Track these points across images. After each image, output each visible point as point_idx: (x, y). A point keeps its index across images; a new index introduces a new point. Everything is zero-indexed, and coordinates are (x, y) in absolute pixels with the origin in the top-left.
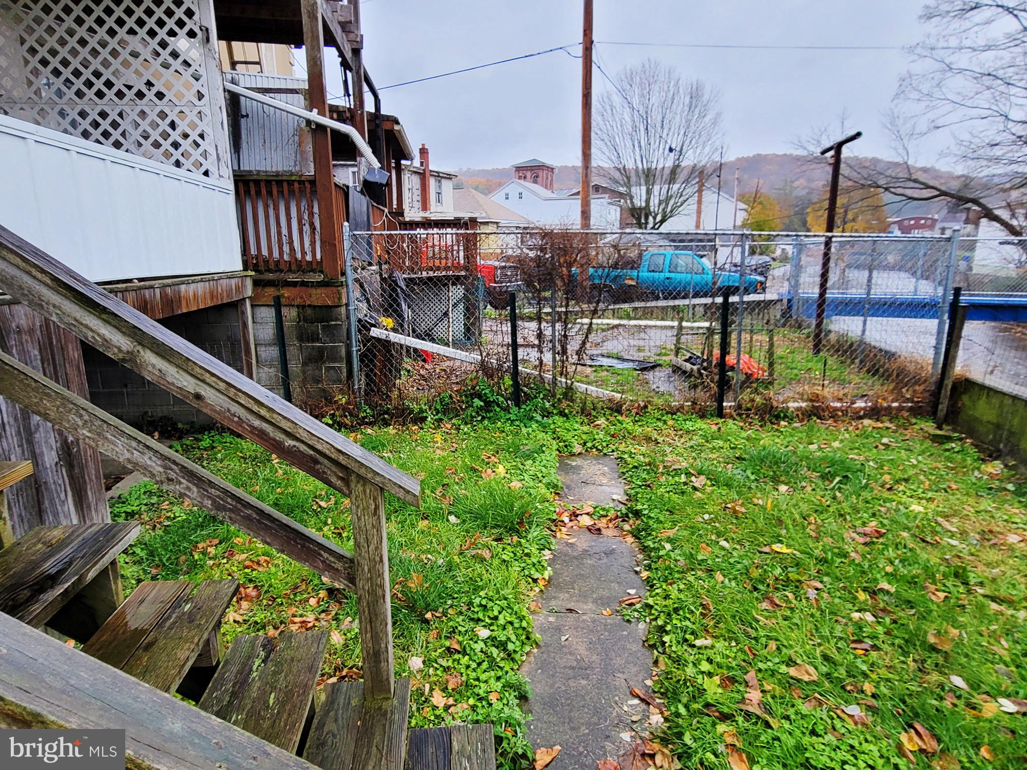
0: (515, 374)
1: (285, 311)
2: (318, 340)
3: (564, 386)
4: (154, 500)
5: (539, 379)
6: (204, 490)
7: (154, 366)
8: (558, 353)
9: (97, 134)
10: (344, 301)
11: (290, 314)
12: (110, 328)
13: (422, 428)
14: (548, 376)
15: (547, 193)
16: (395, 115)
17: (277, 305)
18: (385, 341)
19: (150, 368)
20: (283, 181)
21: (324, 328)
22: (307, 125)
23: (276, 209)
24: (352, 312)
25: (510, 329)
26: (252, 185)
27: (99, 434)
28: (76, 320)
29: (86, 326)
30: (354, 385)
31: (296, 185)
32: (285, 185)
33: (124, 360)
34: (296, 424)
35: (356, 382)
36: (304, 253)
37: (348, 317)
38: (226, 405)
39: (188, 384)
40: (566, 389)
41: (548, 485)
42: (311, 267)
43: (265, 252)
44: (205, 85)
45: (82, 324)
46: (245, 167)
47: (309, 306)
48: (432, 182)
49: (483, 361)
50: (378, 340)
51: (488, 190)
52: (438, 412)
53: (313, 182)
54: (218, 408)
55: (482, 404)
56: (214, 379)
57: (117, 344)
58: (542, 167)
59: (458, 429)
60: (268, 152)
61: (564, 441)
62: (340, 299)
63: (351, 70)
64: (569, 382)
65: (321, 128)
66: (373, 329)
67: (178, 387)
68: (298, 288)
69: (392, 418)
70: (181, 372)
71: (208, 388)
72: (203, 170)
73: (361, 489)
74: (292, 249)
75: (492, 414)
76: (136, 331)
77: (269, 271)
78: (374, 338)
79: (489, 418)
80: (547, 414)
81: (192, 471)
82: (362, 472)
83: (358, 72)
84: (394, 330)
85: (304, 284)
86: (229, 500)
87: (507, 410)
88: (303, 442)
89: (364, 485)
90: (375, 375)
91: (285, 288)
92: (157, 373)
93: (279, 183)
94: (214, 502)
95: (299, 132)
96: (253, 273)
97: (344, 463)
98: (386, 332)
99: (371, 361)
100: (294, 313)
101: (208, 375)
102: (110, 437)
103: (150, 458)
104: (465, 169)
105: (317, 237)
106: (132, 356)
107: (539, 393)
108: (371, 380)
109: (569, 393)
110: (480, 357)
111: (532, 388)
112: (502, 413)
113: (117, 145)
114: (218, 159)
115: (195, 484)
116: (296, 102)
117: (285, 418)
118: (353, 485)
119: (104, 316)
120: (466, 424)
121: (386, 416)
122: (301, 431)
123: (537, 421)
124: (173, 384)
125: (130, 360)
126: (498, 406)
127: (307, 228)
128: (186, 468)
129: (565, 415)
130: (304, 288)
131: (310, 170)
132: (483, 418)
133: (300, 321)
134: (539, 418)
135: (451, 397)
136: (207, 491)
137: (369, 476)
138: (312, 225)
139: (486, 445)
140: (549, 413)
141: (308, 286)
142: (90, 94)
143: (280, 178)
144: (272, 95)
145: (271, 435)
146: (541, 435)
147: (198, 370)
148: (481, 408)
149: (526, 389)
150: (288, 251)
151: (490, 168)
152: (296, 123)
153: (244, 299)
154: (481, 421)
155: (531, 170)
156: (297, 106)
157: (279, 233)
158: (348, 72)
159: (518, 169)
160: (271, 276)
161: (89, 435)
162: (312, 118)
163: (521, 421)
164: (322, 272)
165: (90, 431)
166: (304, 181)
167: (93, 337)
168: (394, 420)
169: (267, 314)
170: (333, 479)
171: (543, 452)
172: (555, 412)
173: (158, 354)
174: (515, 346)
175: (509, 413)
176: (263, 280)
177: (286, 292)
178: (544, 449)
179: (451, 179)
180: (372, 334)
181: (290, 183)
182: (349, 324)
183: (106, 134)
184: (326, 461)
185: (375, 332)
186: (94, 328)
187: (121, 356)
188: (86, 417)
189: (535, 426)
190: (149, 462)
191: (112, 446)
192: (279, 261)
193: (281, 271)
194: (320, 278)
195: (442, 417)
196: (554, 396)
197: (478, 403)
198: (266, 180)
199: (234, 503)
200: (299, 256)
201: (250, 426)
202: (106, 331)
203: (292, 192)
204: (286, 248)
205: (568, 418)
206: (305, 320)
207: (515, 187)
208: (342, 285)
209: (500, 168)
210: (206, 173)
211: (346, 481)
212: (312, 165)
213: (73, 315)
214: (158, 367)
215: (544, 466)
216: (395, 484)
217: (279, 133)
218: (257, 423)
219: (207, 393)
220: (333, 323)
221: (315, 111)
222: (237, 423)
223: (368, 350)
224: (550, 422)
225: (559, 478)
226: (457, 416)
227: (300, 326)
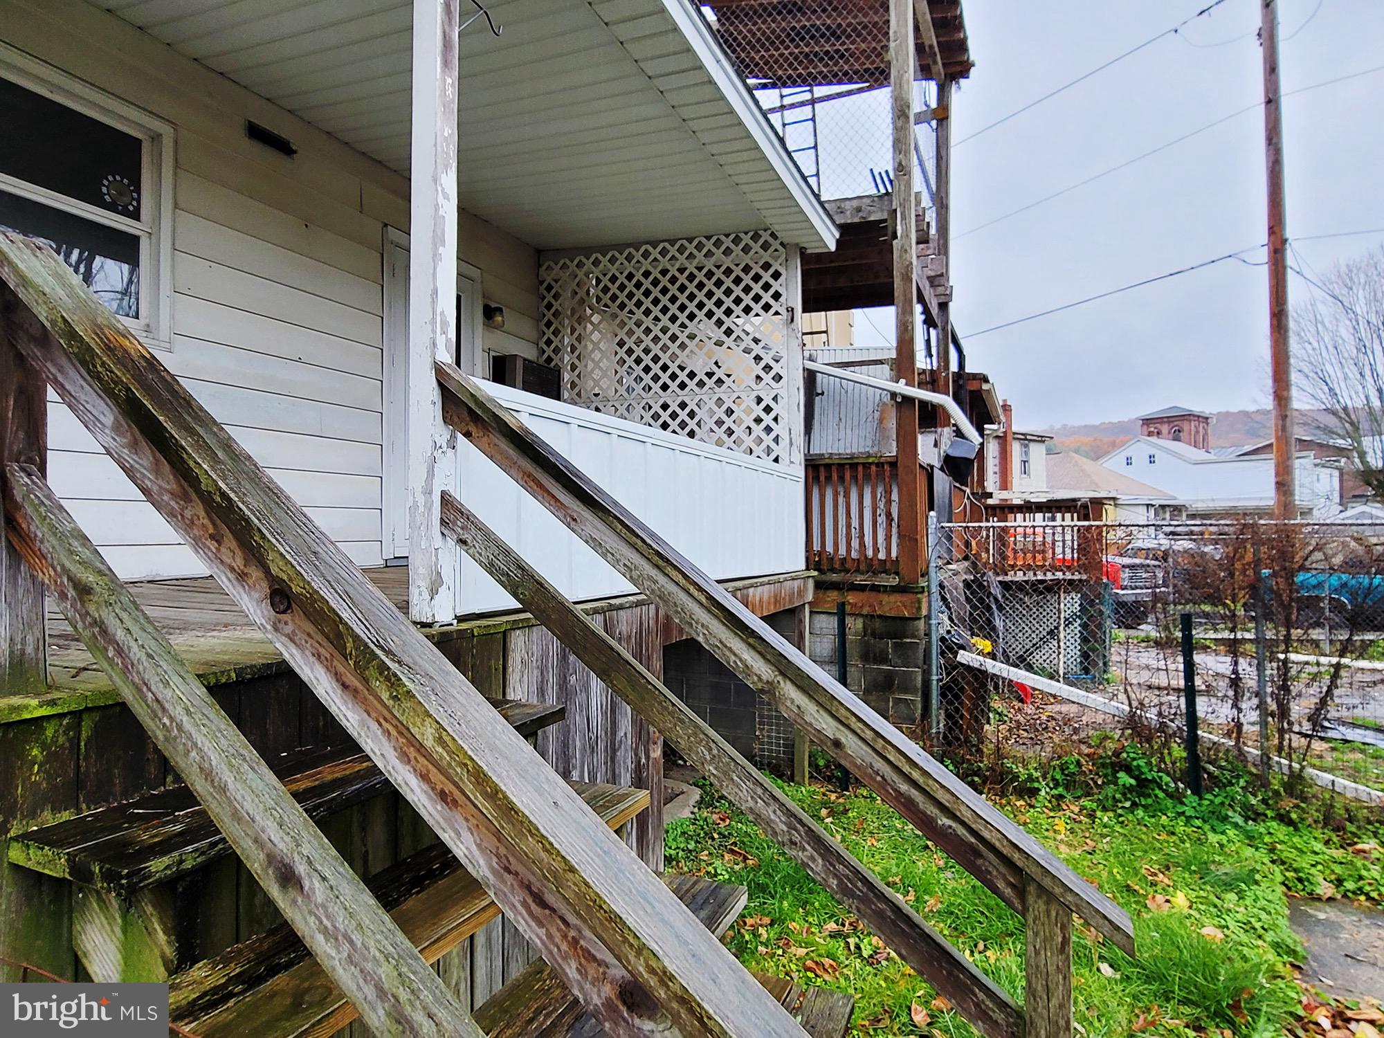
0: (1192, 741)
1: (849, 621)
2: (885, 660)
3: (1286, 770)
4: (692, 846)
5: (1236, 753)
6: (831, 864)
7: (793, 701)
8: (1272, 715)
9: (674, 425)
10: (924, 612)
11: (855, 625)
12: (753, 653)
13: (1033, 807)
14: (1253, 751)
15: (1200, 454)
16: (985, 373)
17: (841, 614)
18: (979, 670)
19: (788, 704)
20: (858, 463)
21: (895, 645)
22: (892, 399)
23: (847, 496)
24: (934, 628)
25: (1181, 667)
26: (822, 469)
27: (725, 773)
28: (721, 642)
29: (730, 649)
30: (931, 728)
31: (873, 468)
32: (860, 468)
33: (762, 691)
34: (958, 798)
35: (934, 725)
36: (876, 550)
37: (928, 634)
38: (868, 760)
39: (828, 726)
40: (1290, 777)
41: (1276, 946)
42: (885, 567)
43: (829, 548)
44: (785, 367)
45: (726, 646)
46: (815, 450)
47: (880, 616)
48: (1016, 448)
49: (1132, 715)
50: (969, 668)
51: (1097, 453)
52: (1057, 785)
53: (893, 464)
54: (859, 761)
55: (1133, 782)
56: (860, 725)
57: (758, 672)
58: (1189, 417)
59: (1092, 816)
60: (842, 433)
61: (1295, 870)
62: (919, 609)
63: (935, 327)
64: (1296, 766)
65: (908, 400)
66: (961, 652)
67: (815, 729)
68: (867, 593)
69: (984, 782)
70: (822, 712)
71: (850, 735)
72: (773, 456)
73: (1043, 907)
74: (862, 545)
75: (1150, 801)
76: (782, 659)
77: (833, 570)
78: (963, 665)
79: (1145, 807)
80: (1253, 815)
81: (819, 836)
82: (1047, 882)
83: (944, 329)
84: (993, 656)
85: (875, 588)
86: (859, 884)
87: (1177, 797)
88: (963, 823)
89: (1047, 903)
90: (962, 717)
91: (850, 593)
92: (795, 710)
93: (854, 466)
94: (840, 882)
95: (882, 407)
96: (815, 573)
97: (1019, 864)
98: (981, 658)
99: (957, 697)
100: (859, 624)
101: (854, 719)
102: (735, 778)
103: (774, 812)
104: (1058, 426)
105: (894, 530)
106: (770, 689)
107: (1238, 777)
108: (955, 723)
109: (1295, 784)
110: (1127, 708)
111: (1221, 768)
112: (1169, 803)
113: (692, 434)
114: (791, 444)
115: (820, 854)
116: (879, 372)
117: (943, 787)
118: (1031, 899)
119: (751, 641)
120: (1105, 809)
121: (976, 779)
122: (963, 808)
123: (1236, 825)
124: (811, 725)
125: (768, 692)
126: (1160, 788)
127: (882, 520)
128: (813, 831)
129: (1290, 823)
130: (873, 594)
131: (892, 450)
132: (1134, 804)
133: (865, 636)
134: (1240, 821)
135: (1078, 763)
136: (834, 867)
137: (1057, 890)
138: (889, 515)
139: (1146, 852)
140: (1258, 814)
141: (879, 591)
142: (674, 386)
143: (856, 461)
144: (852, 369)
145: (921, 806)
146: (1249, 852)
147: (843, 711)
148: (1130, 789)
149: (1211, 768)
150: (857, 547)
151: (1097, 423)
152: (878, 398)
153: (804, 604)
154: (1131, 810)
155: (1169, 422)
156: (882, 379)
157: (849, 525)
158: (931, 329)
159: (1147, 421)
160: (834, 577)
161: (715, 772)
162: (898, 391)
163: (1205, 821)
164: (897, 573)
165: (716, 769)
166: (883, 463)
167: (735, 662)
168: (988, 786)
169: (828, 624)
170: (1001, 885)
171: (1257, 883)
172: (1269, 813)
173: (798, 687)
174: (1190, 692)
175: (1182, 803)
176: (826, 582)
177: (851, 598)
178: (1257, 877)
179: (1044, 442)
180: (959, 658)
181: (866, 466)
182: (929, 643)
183: (683, 425)
184: (991, 856)
185: (964, 657)
186: (737, 652)
187: (760, 685)
188: (715, 752)
189: (1231, 833)
190: (773, 817)
191: (737, 790)
192: (845, 558)
193: (847, 571)
194: (894, 581)
195: (1064, 793)
196: (1266, 785)
197: (1124, 779)
198: (838, 464)
199: (865, 890)
200: (870, 553)
201: (895, 790)
202: (749, 657)
203: (867, 477)
204: (855, 544)
205: (1296, 829)
206: (874, 635)
207: (1141, 448)
208: (923, 592)
209: (1115, 420)
210: (776, 460)
211: (1021, 893)
212: (894, 444)
213: (718, 636)
214: (797, 703)
215: (1263, 909)
216: (1097, 911)
217: (856, 409)
218: (904, 787)
219: (848, 740)
220: (908, 640)
221: (903, 381)
222: (879, 783)
223: (954, 680)
224: (1262, 830)
225: (1297, 938)
226: (1088, 794)
227: (867, 643)
